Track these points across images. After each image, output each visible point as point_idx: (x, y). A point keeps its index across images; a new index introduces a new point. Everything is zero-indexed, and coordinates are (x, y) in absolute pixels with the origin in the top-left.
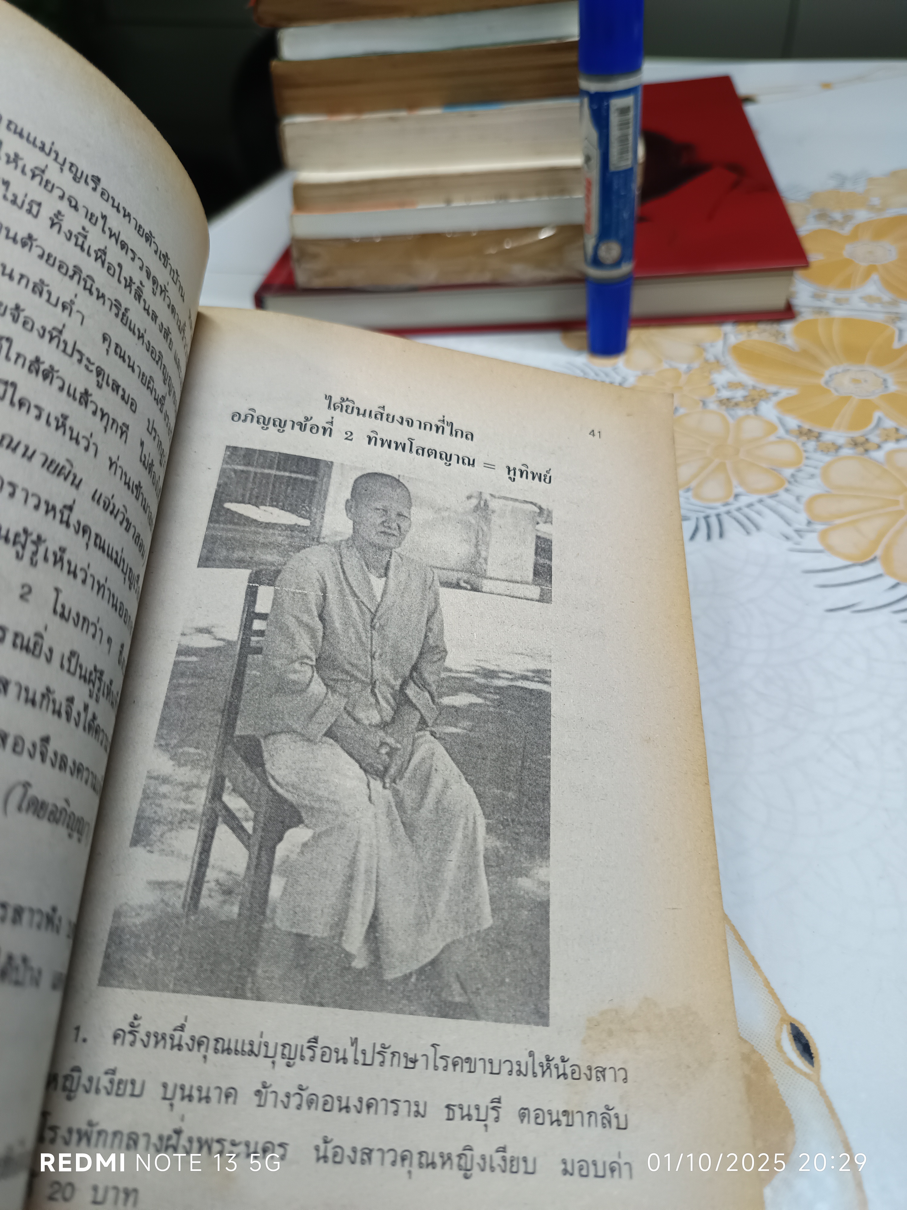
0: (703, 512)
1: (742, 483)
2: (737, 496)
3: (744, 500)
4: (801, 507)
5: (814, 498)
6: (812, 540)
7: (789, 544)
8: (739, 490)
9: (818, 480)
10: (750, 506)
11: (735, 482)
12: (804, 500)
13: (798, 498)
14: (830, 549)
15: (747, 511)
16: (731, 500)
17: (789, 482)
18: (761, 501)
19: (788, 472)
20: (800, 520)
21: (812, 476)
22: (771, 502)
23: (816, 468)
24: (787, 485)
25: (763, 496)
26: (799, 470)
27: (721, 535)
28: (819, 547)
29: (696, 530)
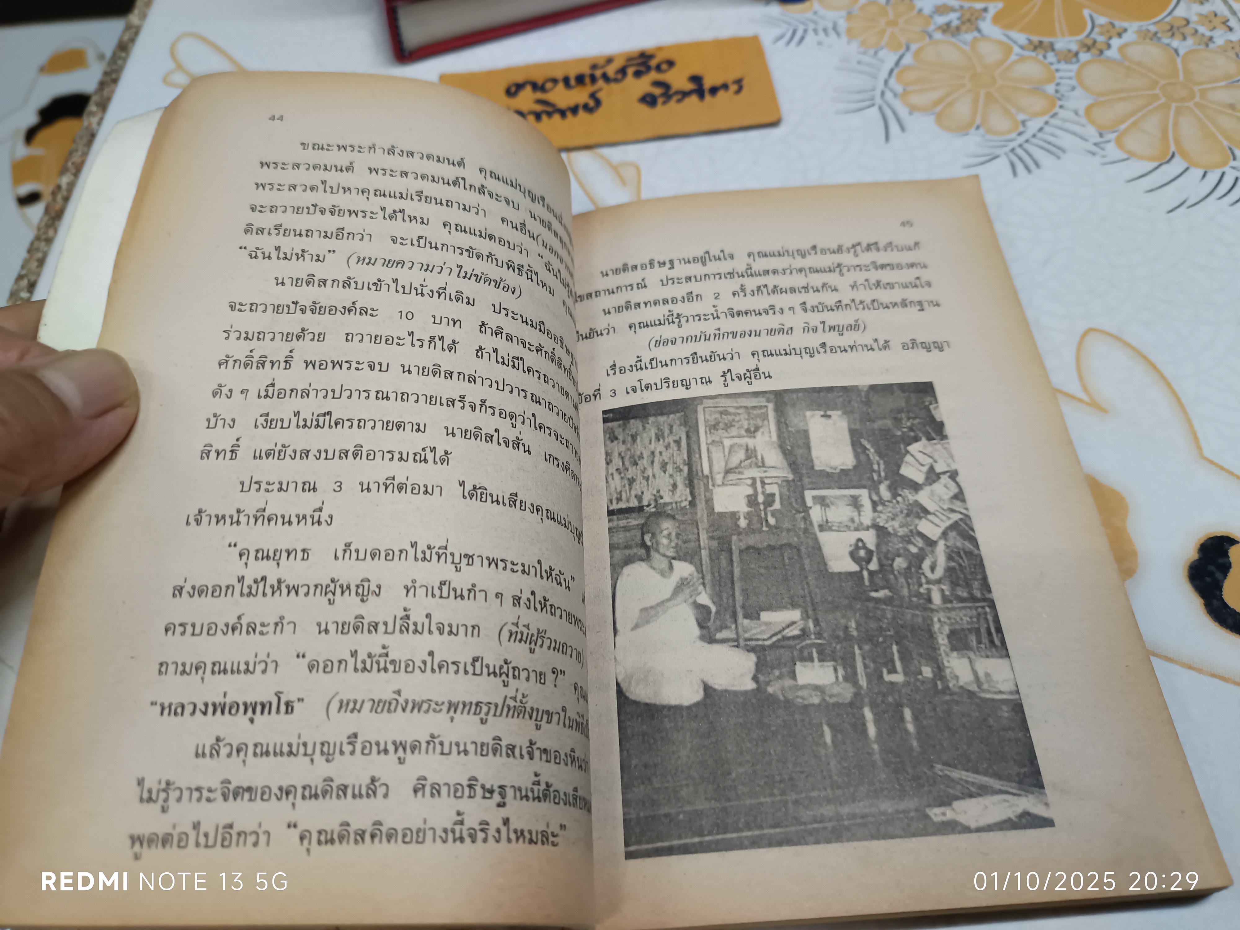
0: (1005, 146)
1: (1020, 109)
2: (1023, 123)
3: (1034, 125)
4: (1084, 120)
5: (1089, 110)
6: (1112, 151)
7: (1097, 160)
8: (1021, 117)
9: (1079, 91)
10: (1041, 129)
11: (1013, 111)
12: (1082, 112)
13: (1076, 113)
14: (1131, 155)
15: (1040, 135)
16: (1021, 129)
17: (1060, 99)
18: (1046, 123)
19: (1050, 89)
20: (1091, 132)
21: (1073, 88)
22: (1053, 121)
23: (1070, 78)
24: (1059, 103)
25: (1046, 118)
26: (1058, 84)
27: (1037, 165)
28: (1125, 156)
29: (1013, 166)
